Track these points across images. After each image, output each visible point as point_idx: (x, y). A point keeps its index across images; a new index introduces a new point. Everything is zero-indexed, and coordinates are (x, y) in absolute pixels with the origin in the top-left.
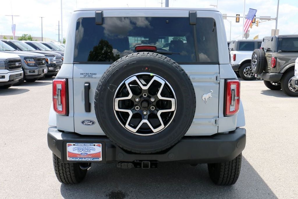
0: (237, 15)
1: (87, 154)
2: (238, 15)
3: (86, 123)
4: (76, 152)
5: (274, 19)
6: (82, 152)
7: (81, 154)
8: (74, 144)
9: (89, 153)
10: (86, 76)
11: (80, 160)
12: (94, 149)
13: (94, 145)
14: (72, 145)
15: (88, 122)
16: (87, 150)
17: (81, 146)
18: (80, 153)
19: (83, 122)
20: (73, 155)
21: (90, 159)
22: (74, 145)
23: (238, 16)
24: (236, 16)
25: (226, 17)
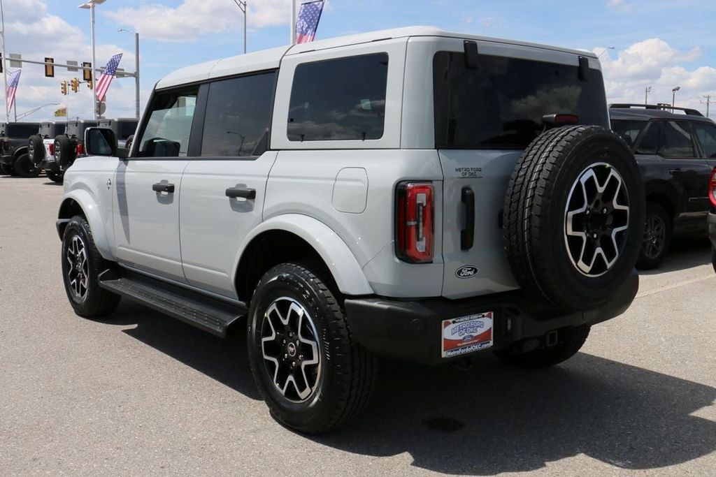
0: (46, 59)
1: (472, 336)
2: (48, 59)
3: (465, 272)
4: (456, 337)
5: (130, 75)
6: (466, 334)
7: (464, 338)
8: (454, 319)
9: (474, 335)
10: (466, 174)
11: (463, 351)
12: (482, 325)
13: (483, 316)
14: (450, 323)
15: (468, 271)
16: (472, 330)
17: (464, 322)
18: (461, 338)
19: (459, 272)
20: (452, 345)
21: (476, 347)
22: (454, 322)
23: (49, 62)
24: (44, 62)
25: (20, 62)
